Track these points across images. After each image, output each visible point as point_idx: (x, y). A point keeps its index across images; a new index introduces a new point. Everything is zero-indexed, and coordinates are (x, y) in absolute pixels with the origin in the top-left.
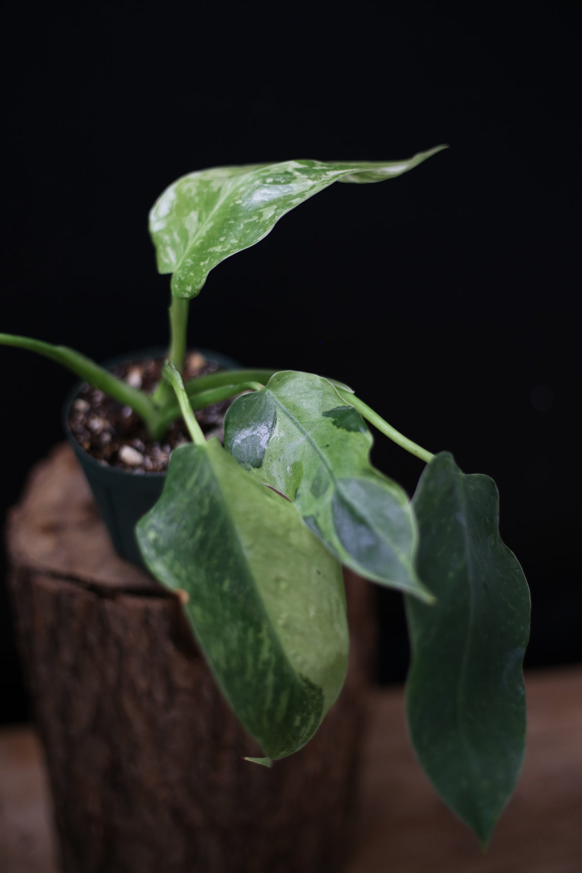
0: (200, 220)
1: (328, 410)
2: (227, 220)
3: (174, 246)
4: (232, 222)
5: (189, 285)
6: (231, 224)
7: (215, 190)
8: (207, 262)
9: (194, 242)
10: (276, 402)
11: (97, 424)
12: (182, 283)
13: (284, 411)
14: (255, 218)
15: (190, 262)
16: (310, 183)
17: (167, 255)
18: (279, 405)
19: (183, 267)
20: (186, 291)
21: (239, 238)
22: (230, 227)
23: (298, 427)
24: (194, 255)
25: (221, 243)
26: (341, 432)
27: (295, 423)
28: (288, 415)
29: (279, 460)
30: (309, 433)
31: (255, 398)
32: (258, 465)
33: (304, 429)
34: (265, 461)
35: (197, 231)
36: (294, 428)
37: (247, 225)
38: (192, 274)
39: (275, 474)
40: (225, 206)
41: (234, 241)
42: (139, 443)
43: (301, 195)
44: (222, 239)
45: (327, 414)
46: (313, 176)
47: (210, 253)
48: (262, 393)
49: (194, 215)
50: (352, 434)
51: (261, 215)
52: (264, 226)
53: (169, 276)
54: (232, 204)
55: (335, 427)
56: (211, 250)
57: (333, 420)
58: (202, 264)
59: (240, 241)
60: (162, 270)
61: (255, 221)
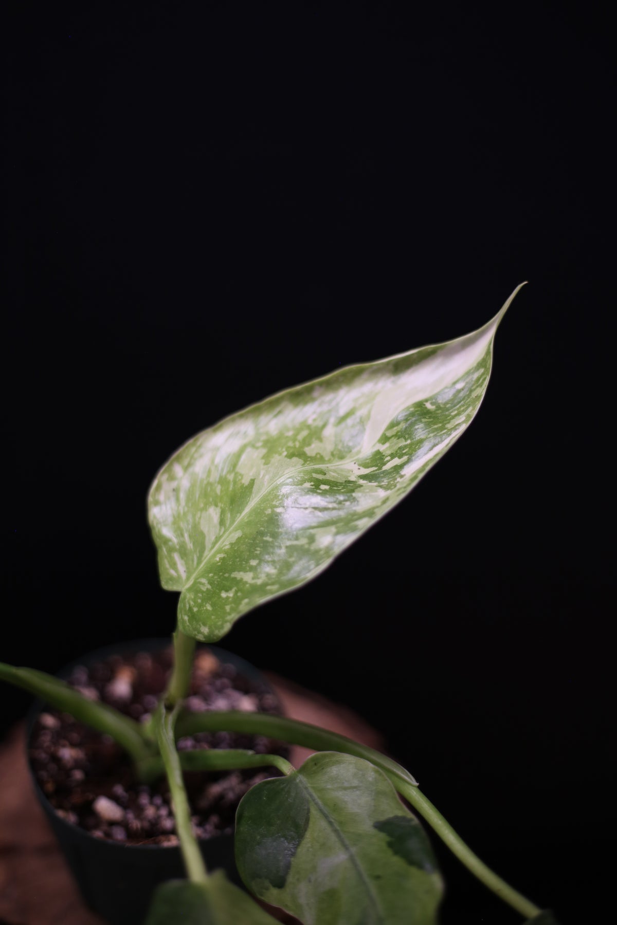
0: (222, 522)
1: (383, 818)
2: (262, 534)
3: (184, 553)
4: (268, 538)
5: (205, 625)
6: (267, 542)
7: (246, 481)
8: (231, 594)
9: (212, 555)
10: (311, 796)
11: (67, 753)
12: (193, 617)
13: (321, 811)
14: (303, 541)
15: (206, 586)
16: (382, 494)
17: (174, 565)
18: (314, 800)
19: (195, 589)
20: (199, 632)
21: (278, 567)
22: (266, 547)
23: (339, 836)
24: (211, 575)
25: (253, 569)
26: (397, 862)
27: (336, 831)
28: (326, 816)
29: (310, 881)
30: (354, 850)
31: (282, 786)
32: (280, 884)
33: (347, 842)
34: (290, 879)
35: (217, 539)
36: (333, 837)
37: (291, 549)
38: (209, 608)
39: (303, 900)
40: (258, 511)
41: (270, 570)
42: (119, 790)
43: (370, 513)
44: (254, 563)
45: (382, 826)
46: (385, 482)
47: (237, 582)
48: (292, 779)
49: (214, 513)
50: (414, 870)
51: (312, 539)
52: (315, 555)
53: (176, 595)
54: (269, 511)
55: (390, 852)
56: (238, 575)
57: (388, 839)
58: (224, 595)
59: (280, 573)
60: (167, 586)
61: (302, 546)
